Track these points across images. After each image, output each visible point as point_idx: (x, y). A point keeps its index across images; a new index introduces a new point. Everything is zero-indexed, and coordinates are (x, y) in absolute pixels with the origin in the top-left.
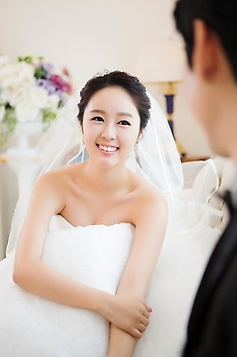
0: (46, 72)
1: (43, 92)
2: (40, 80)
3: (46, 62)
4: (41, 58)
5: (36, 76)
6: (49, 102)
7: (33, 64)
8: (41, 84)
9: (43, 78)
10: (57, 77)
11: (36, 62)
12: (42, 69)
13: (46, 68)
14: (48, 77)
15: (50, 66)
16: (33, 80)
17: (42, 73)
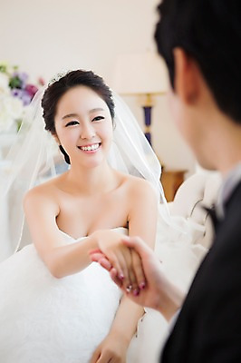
0: (21, 82)
1: (18, 102)
2: (15, 91)
3: (21, 71)
4: (16, 68)
5: (11, 85)
6: (24, 113)
7: (7, 74)
8: (16, 94)
9: (19, 88)
10: (32, 87)
11: (11, 71)
12: (17, 78)
13: (21, 77)
14: (24, 87)
15: (26, 76)
16: (8, 90)
17: (17, 83)
